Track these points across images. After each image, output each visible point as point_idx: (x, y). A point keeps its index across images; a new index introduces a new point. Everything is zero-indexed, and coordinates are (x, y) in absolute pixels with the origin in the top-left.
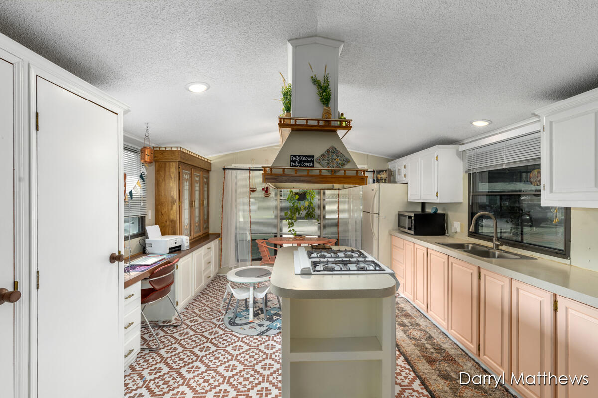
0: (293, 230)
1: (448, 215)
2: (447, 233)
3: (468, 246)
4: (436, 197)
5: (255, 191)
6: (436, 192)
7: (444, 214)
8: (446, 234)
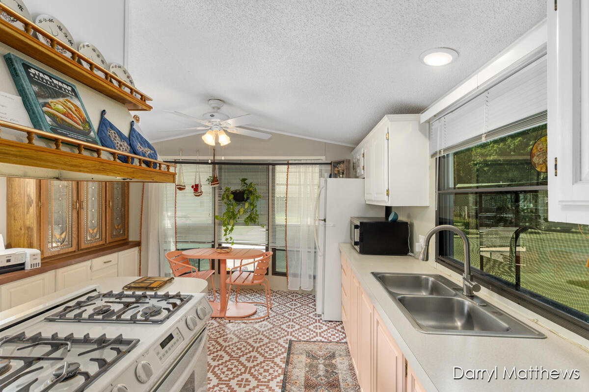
0: (231, 238)
1: (412, 225)
2: (412, 252)
3: (427, 280)
4: (387, 197)
5: (184, 189)
6: (387, 188)
7: (407, 223)
8: (410, 254)
